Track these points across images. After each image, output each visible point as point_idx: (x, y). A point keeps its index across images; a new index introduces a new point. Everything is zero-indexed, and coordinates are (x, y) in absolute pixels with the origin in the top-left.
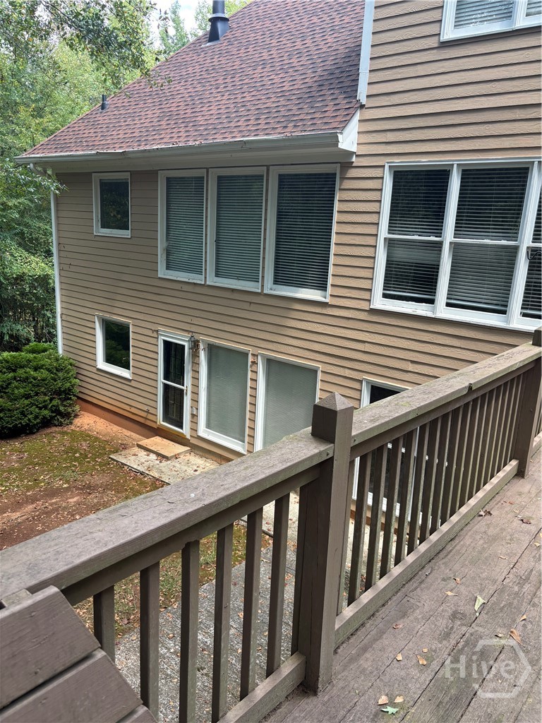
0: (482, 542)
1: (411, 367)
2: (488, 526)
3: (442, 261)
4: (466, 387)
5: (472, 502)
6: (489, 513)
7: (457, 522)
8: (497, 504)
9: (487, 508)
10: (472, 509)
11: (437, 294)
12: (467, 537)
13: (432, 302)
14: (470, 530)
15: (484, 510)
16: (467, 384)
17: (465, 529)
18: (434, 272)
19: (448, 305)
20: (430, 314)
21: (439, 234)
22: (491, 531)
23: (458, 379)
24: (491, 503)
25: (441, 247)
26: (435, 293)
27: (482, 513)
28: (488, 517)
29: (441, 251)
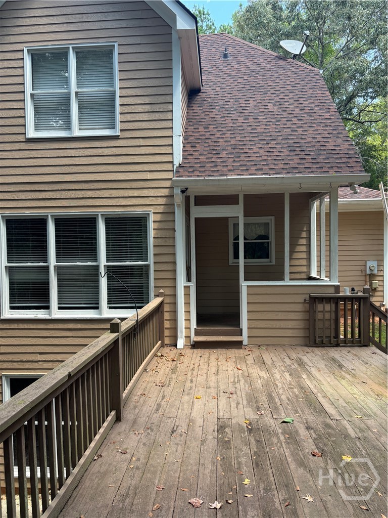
0: (97, 479)
1: (40, 358)
2: (100, 466)
3: (50, 279)
4: (66, 376)
5: (88, 452)
6: (101, 456)
7: (78, 472)
8: (105, 447)
9: (99, 453)
10: (88, 458)
11: (50, 301)
12: (87, 480)
13: (48, 308)
14: (88, 475)
15: (97, 454)
16: (67, 373)
17: (85, 475)
18: (46, 287)
19: (60, 308)
20: (47, 317)
21: (46, 261)
22: (103, 469)
23: (61, 371)
24: (101, 448)
25: (48, 270)
26: (49, 301)
27: (96, 458)
28: (100, 459)
29: (48, 272)
